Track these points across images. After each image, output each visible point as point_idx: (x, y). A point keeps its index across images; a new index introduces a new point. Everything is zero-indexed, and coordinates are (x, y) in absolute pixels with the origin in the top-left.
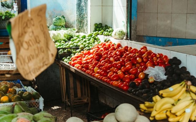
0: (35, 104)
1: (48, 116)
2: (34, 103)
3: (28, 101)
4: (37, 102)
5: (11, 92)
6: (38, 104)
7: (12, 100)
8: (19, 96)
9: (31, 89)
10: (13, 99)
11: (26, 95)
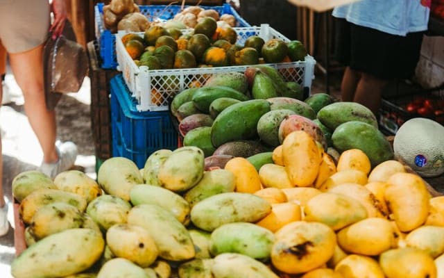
0: (294, 74)
1: (364, 113)
2: (291, 69)
3: (276, 64)
4: (298, 69)
5: (224, 36)
6: (301, 73)
7: (237, 60)
8: (255, 50)
9: (270, 31)
10: (238, 57)
11: (272, 49)
